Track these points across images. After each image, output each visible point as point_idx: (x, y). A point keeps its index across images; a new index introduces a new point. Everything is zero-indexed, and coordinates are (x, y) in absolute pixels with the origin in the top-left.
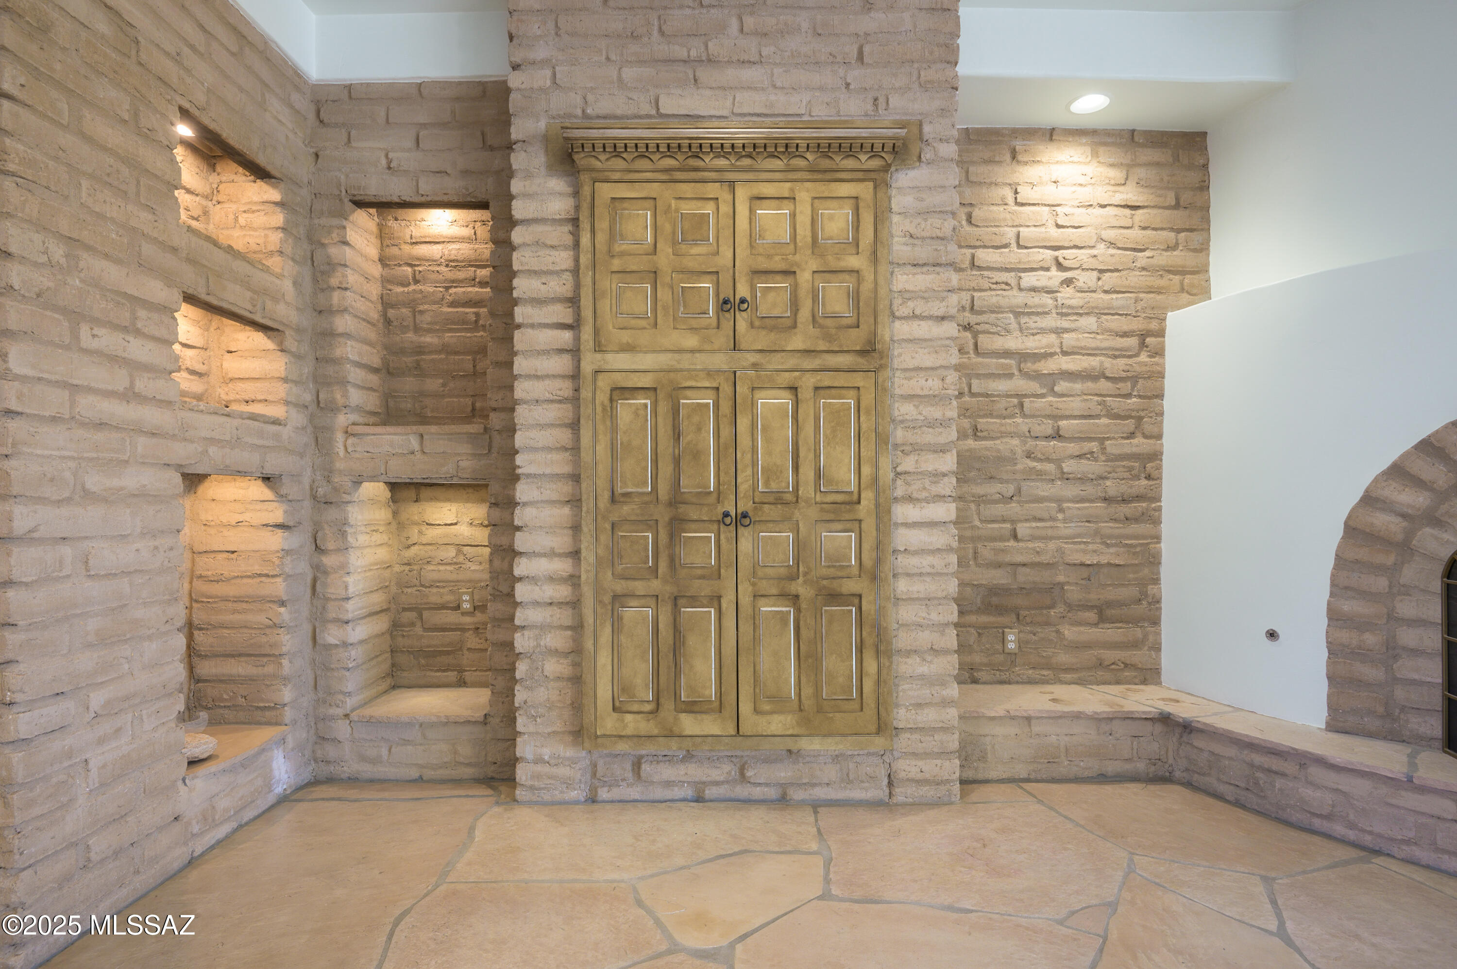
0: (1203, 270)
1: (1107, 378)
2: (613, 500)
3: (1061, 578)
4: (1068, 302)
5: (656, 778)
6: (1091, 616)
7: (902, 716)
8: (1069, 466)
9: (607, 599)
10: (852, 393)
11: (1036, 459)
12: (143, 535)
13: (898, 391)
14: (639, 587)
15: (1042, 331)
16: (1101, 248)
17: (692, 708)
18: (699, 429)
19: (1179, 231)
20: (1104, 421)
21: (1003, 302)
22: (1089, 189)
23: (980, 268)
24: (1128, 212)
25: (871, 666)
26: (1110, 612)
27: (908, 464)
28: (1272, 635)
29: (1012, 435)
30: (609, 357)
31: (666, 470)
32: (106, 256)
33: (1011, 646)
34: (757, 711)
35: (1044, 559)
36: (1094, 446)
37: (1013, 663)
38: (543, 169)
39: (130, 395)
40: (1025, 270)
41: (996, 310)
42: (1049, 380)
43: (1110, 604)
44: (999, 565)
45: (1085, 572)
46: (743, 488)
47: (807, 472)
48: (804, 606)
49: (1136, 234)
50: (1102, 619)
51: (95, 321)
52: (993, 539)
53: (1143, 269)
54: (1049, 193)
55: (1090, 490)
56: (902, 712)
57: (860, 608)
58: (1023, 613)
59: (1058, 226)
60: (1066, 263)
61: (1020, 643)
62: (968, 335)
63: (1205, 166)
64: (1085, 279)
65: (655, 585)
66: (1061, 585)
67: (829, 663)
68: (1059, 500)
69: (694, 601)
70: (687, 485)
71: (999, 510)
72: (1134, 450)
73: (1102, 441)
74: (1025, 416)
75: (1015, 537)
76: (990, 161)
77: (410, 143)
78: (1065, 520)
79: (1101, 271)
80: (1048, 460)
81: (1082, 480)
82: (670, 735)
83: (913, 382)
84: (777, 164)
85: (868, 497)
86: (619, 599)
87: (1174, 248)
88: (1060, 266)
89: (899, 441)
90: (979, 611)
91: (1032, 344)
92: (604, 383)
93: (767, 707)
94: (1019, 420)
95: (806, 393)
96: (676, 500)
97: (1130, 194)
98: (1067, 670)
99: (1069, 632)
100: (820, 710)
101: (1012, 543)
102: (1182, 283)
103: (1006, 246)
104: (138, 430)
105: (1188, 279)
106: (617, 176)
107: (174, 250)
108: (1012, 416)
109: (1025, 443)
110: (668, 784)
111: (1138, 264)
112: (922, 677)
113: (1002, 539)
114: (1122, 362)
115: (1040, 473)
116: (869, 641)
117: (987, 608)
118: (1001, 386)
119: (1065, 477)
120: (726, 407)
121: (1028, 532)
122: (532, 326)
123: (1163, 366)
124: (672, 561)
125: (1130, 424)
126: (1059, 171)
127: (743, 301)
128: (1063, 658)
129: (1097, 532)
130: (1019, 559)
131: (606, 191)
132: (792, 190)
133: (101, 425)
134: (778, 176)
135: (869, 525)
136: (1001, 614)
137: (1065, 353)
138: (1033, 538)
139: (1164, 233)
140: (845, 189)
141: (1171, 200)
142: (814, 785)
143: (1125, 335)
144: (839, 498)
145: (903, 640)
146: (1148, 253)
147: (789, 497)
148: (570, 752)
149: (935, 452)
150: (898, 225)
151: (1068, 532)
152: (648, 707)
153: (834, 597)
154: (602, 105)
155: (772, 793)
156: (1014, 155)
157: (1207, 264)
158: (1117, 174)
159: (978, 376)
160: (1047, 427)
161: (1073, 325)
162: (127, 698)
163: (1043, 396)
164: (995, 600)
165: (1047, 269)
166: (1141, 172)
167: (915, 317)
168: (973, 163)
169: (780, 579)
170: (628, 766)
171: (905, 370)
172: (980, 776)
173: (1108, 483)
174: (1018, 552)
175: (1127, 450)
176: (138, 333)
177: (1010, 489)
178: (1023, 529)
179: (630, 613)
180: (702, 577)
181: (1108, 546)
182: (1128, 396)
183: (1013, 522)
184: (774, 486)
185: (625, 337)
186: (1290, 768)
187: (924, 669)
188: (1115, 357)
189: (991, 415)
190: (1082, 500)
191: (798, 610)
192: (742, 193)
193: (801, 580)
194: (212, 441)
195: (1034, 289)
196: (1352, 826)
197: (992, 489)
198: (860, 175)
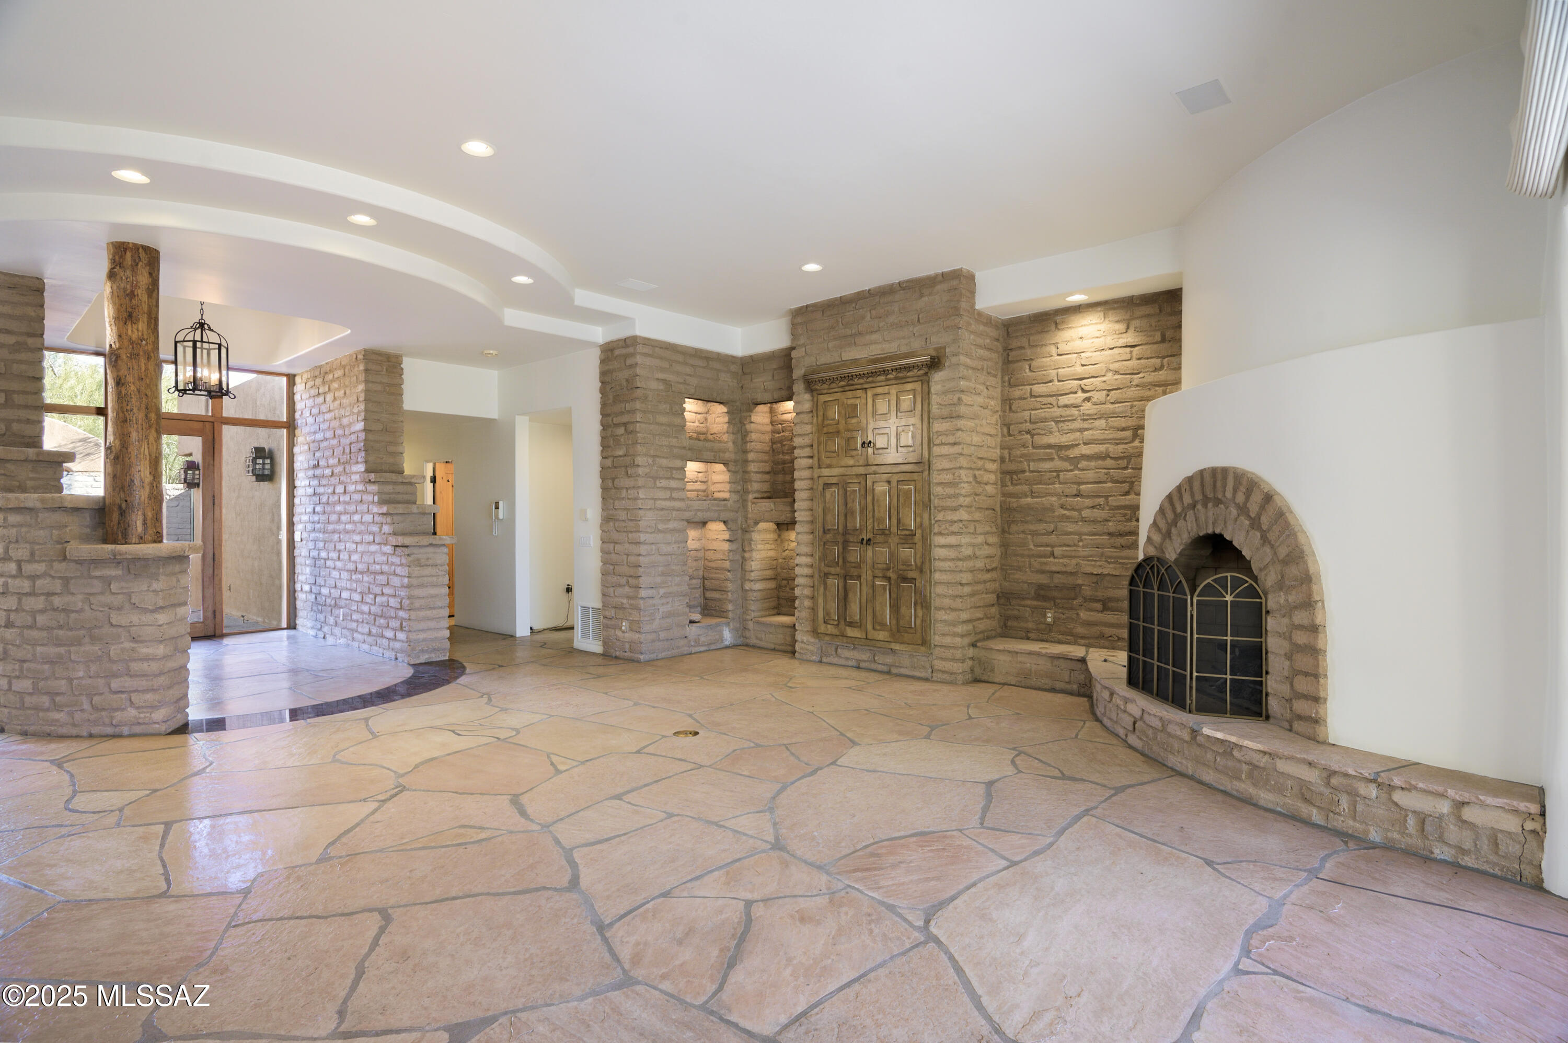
0: (1178, 381)
1: (1111, 458)
2: (824, 532)
3: (1080, 582)
4: (1087, 412)
5: (843, 656)
6: (1098, 606)
7: (937, 639)
8: (1086, 513)
9: (822, 574)
10: (913, 483)
11: (1066, 509)
12: (675, 543)
13: (935, 481)
14: (832, 570)
15: (1072, 431)
16: (1110, 376)
17: (851, 624)
18: (853, 501)
19: (1164, 358)
20: (1110, 485)
21: (1047, 415)
22: (1102, 339)
23: (1035, 397)
24: (1128, 349)
25: (920, 613)
26: (1111, 604)
29: (1052, 495)
30: (823, 470)
31: (842, 518)
32: (663, 458)
33: (1049, 620)
34: (874, 628)
35: (1069, 569)
36: (1101, 501)
37: (1050, 631)
38: (803, 391)
39: (671, 499)
40: (1062, 395)
41: (1044, 420)
42: (1075, 461)
43: (1111, 599)
44: (1043, 572)
45: (1095, 579)
46: (870, 527)
47: (894, 521)
48: (893, 582)
49: (1134, 363)
50: (1105, 608)
51: (661, 478)
52: (1041, 557)
53: (1137, 386)
54: (1077, 345)
55: (1099, 528)
56: (937, 637)
57: (915, 585)
58: (1058, 601)
59: (1083, 365)
60: (1086, 388)
61: (1054, 618)
62: (1029, 436)
63: (1179, 312)
64: (1098, 396)
65: (838, 570)
66: (1080, 586)
67: (903, 610)
68: (1080, 534)
69: (852, 578)
70: (849, 526)
71: (1045, 539)
72: (1127, 503)
73: (1107, 497)
74: (1060, 483)
75: (1052, 554)
76: (1043, 332)
77: (770, 378)
78: (1083, 546)
79: (1109, 390)
80: (1073, 509)
81: (1094, 521)
82: (843, 636)
84: (882, 378)
85: (919, 532)
86: (826, 575)
87: (1161, 368)
88: (1084, 391)
90: (1032, 599)
91: (1064, 439)
92: (821, 481)
93: (878, 628)
94: (1057, 486)
95: (894, 484)
96: (846, 532)
97: (1130, 338)
98: (1082, 638)
99: (1084, 615)
100: (898, 631)
101: (1051, 559)
102: (1164, 392)
103: (1050, 381)
104: (673, 509)
105: (1168, 389)
106: (825, 392)
107: (684, 448)
108: (1053, 483)
109: (1059, 499)
110: (847, 659)
111: (1134, 383)
112: (945, 621)
113: (1045, 556)
114: (1121, 448)
115: (1068, 517)
116: (919, 601)
117: (1038, 597)
118: (1047, 466)
119: (1084, 520)
120: (863, 492)
121: (1061, 553)
122: (800, 458)
124: (844, 558)
125: (1126, 486)
126: (1082, 331)
127: (870, 442)
128: (1080, 630)
129: (1102, 555)
130: (1054, 568)
131: (823, 398)
132: (889, 389)
133: (662, 509)
134: (883, 383)
135: (919, 546)
136: (1045, 601)
137: (1085, 444)
138: (1064, 557)
139: (1153, 360)
140: (909, 386)
141: (1158, 337)
142: (901, 667)
143: (1123, 429)
144: (907, 533)
145: (936, 602)
146: (1140, 376)
147: (887, 532)
148: (813, 640)
151: (1085, 553)
152: (836, 623)
153: (905, 579)
154: (823, 360)
155: (885, 669)
156: (1056, 324)
157: (1180, 379)
158: (1121, 327)
159: (1034, 460)
160: (1073, 489)
161: (1090, 426)
162: (670, 593)
163: (1071, 471)
164: (1042, 592)
165: (1076, 393)
166: (1136, 323)
168: (1032, 334)
169: (883, 569)
170: (833, 649)
172: (990, 680)
173: (1110, 524)
174: (1054, 565)
175: (1122, 503)
176: (673, 478)
177: (1052, 526)
178: (1058, 551)
179: (829, 581)
180: (855, 567)
181: (1109, 563)
182: (1126, 468)
183: (1053, 547)
184: (881, 527)
185: (828, 461)
187: (946, 617)
188: (1117, 444)
189: (1040, 484)
190: (1094, 534)
191: (890, 584)
192: (870, 393)
193: (891, 571)
194: (699, 510)
195: (1066, 406)
197: (1041, 527)
198: (916, 379)
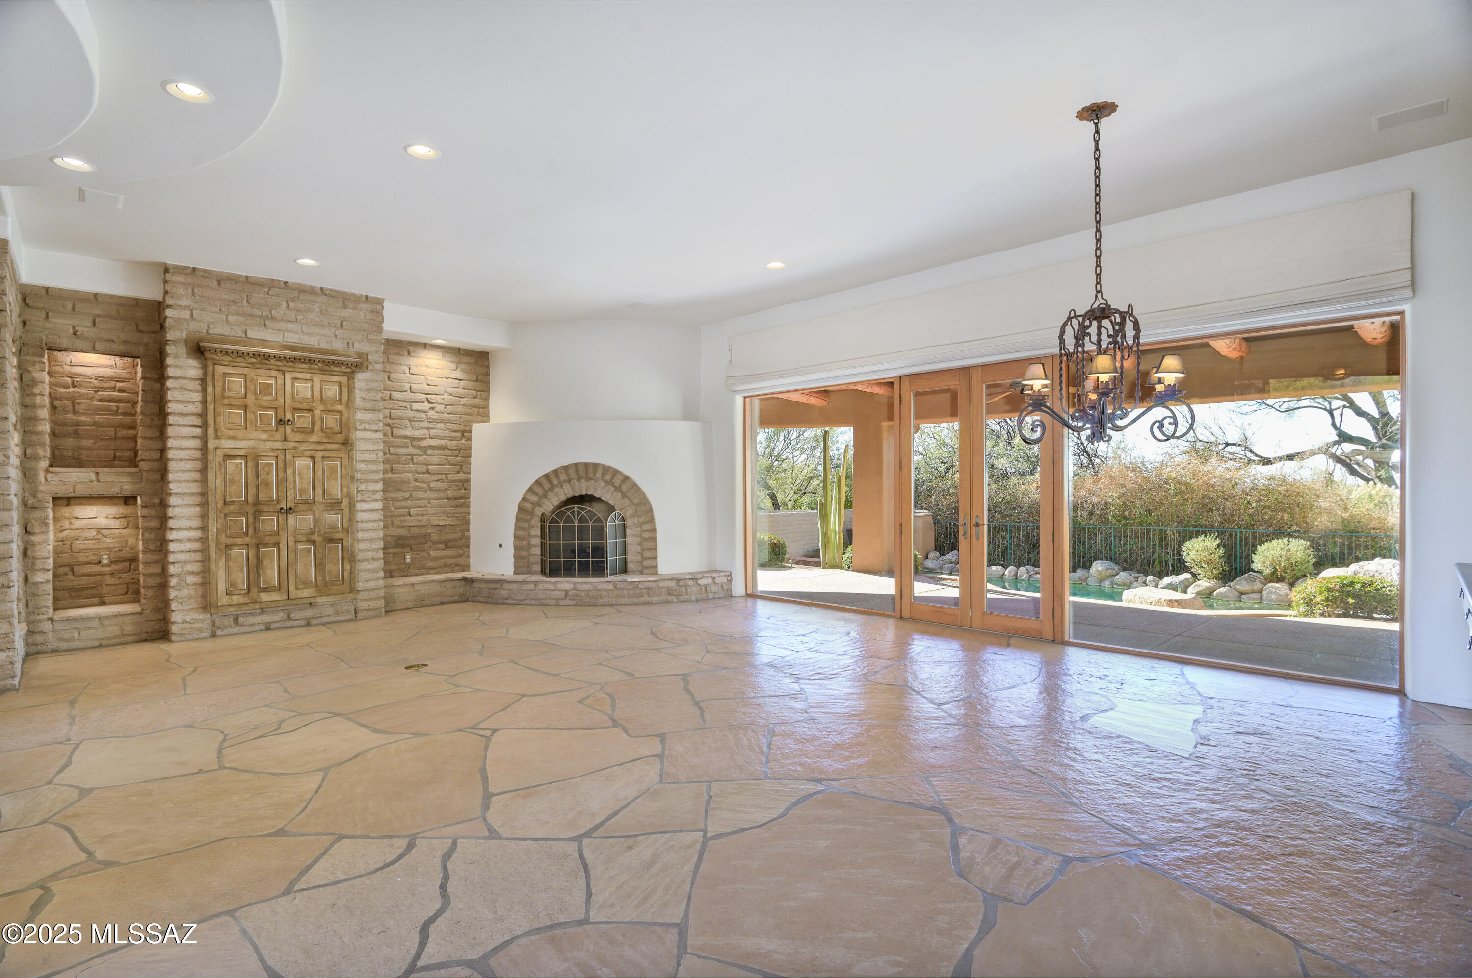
0: (487, 407)
1: (449, 449)
2: (225, 503)
3: (429, 531)
4: (432, 417)
5: (246, 623)
6: (442, 546)
7: (360, 586)
8: (433, 485)
9: (222, 547)
10: (338, 459)
11: (418, 482)
13: (358, 459)
14: (239, 541)
15: (421, 428)
16: (446, 396)
17: (266, 590)
18: (268, 473)
19: (478, 391)
20: (448, 466)
21: (404, 415)
22: (441, 371)
23: (393, 400)
24: (457, 381)
25: (347, 566)
26: (450, 544)
27: (362, 487)
28: (501, 545)
29: (408, 472)
30: (223, 442)
31: (252, 491)
33: (408, 561)
34: (297, 588)
35: (422, 523)
36: (443, 476)
37: (409, 568)
38: (185, 355)
40: (414, 402)
41: (401, 418)
42: (424, 449)
43: (449, 541)
44: (403, 527)
45: (439, 528)
46: (289, 498)
47: (319, 491)
48: (318, 545)
49: (460, 391)
50: (447, 547)
52: (400, 516)
53: (463, 405)
54: (425, 370)
55: (441, 494)
56: (360, 584)
57: (342, 545)
58: (413, 546)
59: (428, 385)
60: (431, 401)
61: (412, 559)
62: (388, 428)
63: (488, 366)
64: (439, 408)
65: (247, 540)
66: (429, 534)
67: (329, 566)
68: (429, 499)
69: (266, 545)
70: (262, 497)
71: (403, 503)
72: (459, 478)
73: (446, 474)
74: (413, 464)
75: (410, 514)
76: (398, 354)
77: (90, 324)
78: (431, 507)
79: (446, 405)
80: (424, 482)
81: (438, 490)
82: (255, 602)
83: (364, 455)
84: (305, 366)
85: (345, 501)
86: (228, 547)
87: (476, 397)
88: (429, 402)
89: (359, 478)
90: (394, 547)
91: (417, 434)
92: (220, 453)
93: (301, 587)
94: (411, 465)
95: (318, 459)
96: (257, 503)
97: (458, 374)
98: (432, 569)
99: (433, 553)
100: (325, 585)
101: (408, 517)
102: (479, 412)
103: (405, 391)
105: (481, 411)
106: (226, 363)
108: (408, 464)
109: (414, 475)
110: (252, 625)
111: (461, 403)
112: (369, 570)
113: (404, 516)
114: (454, 443)
115: (420, 488)
116: (346, 557)
117: (397, 545)
118: (404, 451)
119: (431, 489)
120: (281, 465)
121: (415, 512)
122: (179, 425)
123: (471, 445)
124: (255, 530)
125: (458, 468)
126: (429, 362)
127: (289, 420)
128: (431, 564)
129: (444, 512)
130: (411, 524)
131: (220, 369)
132: (311, 377)
134: (305, 370)
135: (346, 512)
136: (403, 548)
137: (431, 438)
138: (417, 515)
139: (472, 391)
140: (335, 379)
141: (474, 378)
142: (321, 617)
143: (456, 431)
144: (333, 501)
145: (360, 556)
146: (465, 399)
147: (310, 501)
148: (201, 616)
149: (374, 482)
150: (358, 394)
151: (432, 512)
152: (244, 592)
153: (331, 540)
154: (218, 330)
155: (303, 622)
156: (409, 353)
157: (488, 405)
158: (453, 366)
159: (393, 446)
160: (424, 469)
161: (434, 427)
163: (421, 455)
164: (401, 542)
165: (424, 403)
166: (462, 366)
167: (365, 430)
168: (390, 354)
169: (307, 534)
170: (232, 620)
171: (360, 451)
172: (393, 609)
173: (449, 492)
174: (410, 521)
175: (456, 478)
177: (408, 495)
178: (413, 511)
179: (235, 551)
180: (271, 535)
181: (449, 517)
182: (457, 456)
183: (409, 508)
184: (304, 497)
185: (231, 433)
186: (498, 586)
187: (370, 566)
188: (452, 440)
189: (399, 463)
190: (439, 499)
191: (315, 547)
192: (288, 376)
193: (316, 534)
195: (417, 411)
196: (513, 599)
197: (400, 495)
198: (342, 374)
